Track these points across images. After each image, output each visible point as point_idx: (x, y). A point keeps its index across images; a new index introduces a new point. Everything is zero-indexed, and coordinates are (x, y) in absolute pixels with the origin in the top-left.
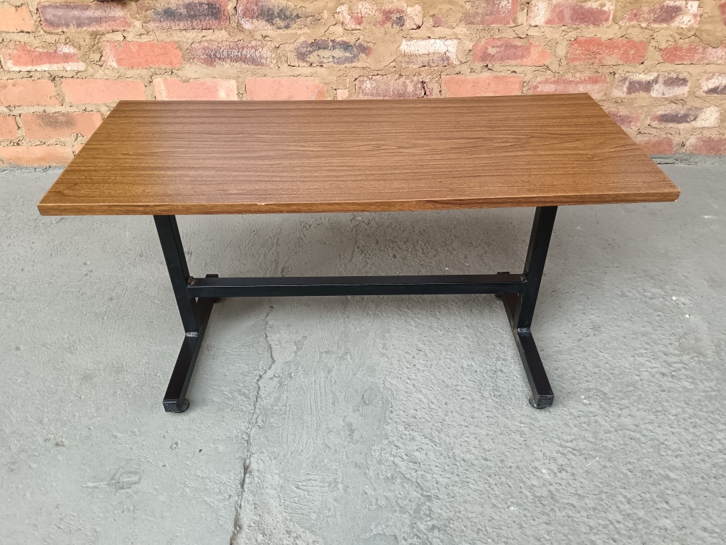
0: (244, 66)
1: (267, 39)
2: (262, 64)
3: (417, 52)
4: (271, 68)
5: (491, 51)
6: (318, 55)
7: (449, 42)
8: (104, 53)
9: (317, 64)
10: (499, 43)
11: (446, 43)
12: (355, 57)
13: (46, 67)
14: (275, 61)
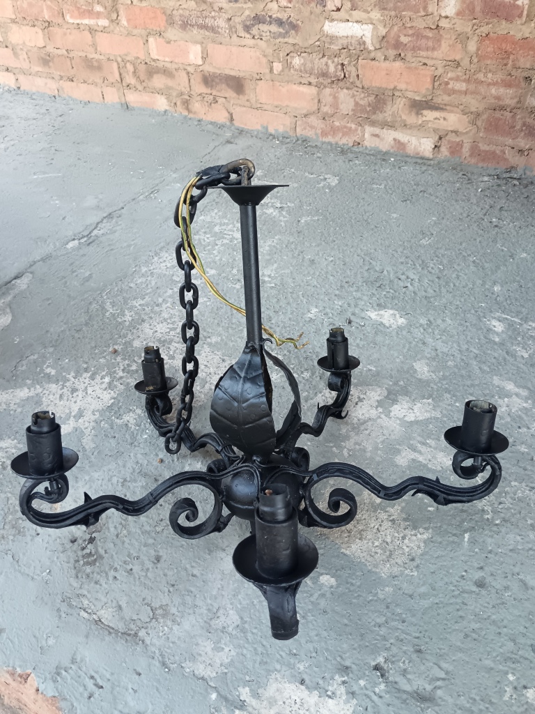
0: (207, 33)
1: (223, 11)
2: (219, 33)
3: (337, 34)
4: (225, 37)
5: (404, 39)
6: (259, 29)
7: (365, 26)
8: (119, 14)
9: (258, 37)
10: (410, 32)
11: (362, 27)
12: (287, 33)
13: (86, 21)
14: (227, 31)
